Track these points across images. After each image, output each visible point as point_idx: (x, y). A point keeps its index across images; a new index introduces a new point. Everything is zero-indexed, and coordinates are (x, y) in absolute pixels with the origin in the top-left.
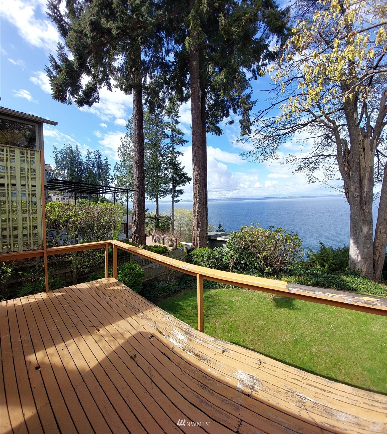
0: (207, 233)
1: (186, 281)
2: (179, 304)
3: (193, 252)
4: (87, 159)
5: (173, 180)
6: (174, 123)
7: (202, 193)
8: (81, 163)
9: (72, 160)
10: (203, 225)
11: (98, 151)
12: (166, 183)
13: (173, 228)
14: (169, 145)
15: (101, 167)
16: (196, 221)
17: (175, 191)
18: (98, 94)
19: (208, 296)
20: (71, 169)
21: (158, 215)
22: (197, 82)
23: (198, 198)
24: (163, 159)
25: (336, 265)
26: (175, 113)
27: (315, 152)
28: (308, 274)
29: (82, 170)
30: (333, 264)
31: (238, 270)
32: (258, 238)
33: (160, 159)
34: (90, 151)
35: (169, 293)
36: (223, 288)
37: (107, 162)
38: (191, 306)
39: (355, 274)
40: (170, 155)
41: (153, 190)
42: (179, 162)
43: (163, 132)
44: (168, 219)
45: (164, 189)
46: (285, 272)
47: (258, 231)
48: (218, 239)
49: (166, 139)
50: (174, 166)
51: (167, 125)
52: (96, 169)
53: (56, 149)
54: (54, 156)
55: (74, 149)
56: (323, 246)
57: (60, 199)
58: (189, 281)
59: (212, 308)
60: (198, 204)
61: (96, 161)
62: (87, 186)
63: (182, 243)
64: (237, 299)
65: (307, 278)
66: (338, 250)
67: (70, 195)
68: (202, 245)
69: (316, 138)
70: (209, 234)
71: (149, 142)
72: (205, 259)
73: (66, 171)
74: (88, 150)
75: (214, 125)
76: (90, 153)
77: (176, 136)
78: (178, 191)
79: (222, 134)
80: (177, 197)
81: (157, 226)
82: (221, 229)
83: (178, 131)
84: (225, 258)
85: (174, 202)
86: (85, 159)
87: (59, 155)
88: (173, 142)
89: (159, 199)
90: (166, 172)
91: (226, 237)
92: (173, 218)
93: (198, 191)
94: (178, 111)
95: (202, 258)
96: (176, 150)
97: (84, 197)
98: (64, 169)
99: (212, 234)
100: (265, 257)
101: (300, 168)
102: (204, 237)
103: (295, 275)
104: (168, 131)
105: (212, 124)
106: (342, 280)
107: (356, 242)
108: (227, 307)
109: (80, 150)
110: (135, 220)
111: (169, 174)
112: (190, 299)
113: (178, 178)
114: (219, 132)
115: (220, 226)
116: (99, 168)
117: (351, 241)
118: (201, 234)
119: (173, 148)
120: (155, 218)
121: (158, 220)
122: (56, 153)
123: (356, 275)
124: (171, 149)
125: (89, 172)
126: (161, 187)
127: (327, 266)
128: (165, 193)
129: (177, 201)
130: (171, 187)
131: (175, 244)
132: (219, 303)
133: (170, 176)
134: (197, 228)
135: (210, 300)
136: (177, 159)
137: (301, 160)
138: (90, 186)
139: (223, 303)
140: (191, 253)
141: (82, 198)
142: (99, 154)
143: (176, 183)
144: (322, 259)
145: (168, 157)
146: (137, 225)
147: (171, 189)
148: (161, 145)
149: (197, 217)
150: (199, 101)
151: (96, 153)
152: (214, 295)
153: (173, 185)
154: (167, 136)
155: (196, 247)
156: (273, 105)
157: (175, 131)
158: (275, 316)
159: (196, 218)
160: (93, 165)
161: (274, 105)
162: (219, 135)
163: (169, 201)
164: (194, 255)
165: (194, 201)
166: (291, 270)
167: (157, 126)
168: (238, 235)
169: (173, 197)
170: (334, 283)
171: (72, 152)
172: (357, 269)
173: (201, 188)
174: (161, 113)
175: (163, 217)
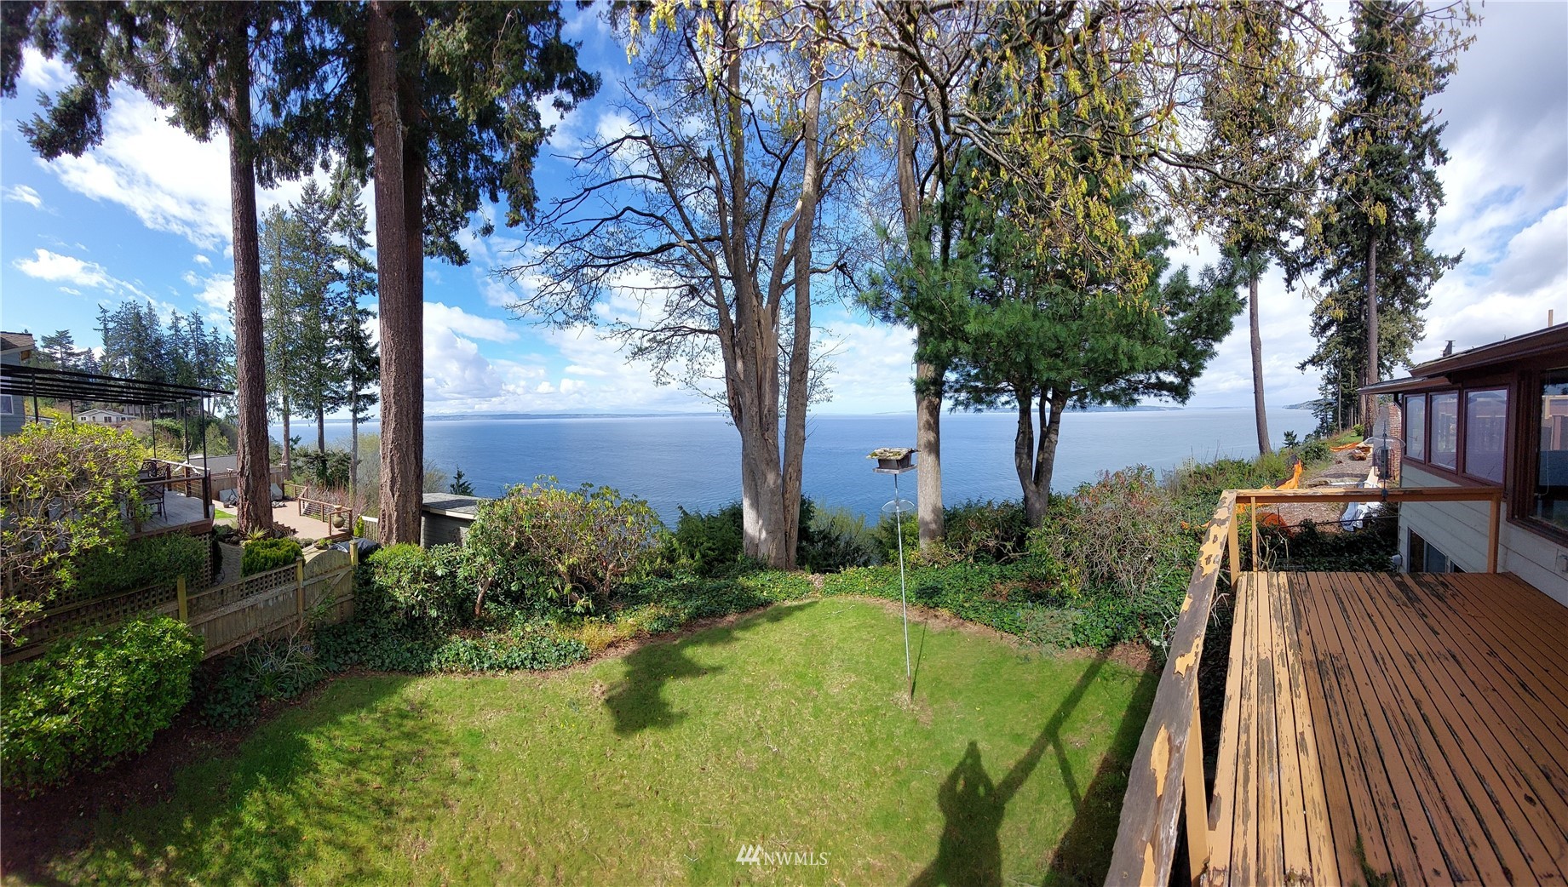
0: (421, 499)
1: (350, 643)
2: (303, 746)
3: (377, 556)
4: (173, 332)
5: (353, 371)
6: (355, 246)
7: (404, 396)
8: (159, 342)
9: (140, 335)
10: (407, 482)
11: (195, 316)
12: (339, 380)
13: (355, 480)
14: (345, 295)
15: (203, 349)
16: (388, 470)
17: (359, 398)
18: (99, 122)
19: (404, 706)
20: (137, 355)
21: (322, 451)
22: (392, 98)
23: (393, 410)
24: (331, 327)
25: (713, 550)
26: (358, 224)
27: (666, 322)
28: (673, 590)
29: (160, 356)
30: (710, 549)
31: (500, 603)
32: (555, 516)
33: (325, 327)
34: (179, 315)
35: (287, 695)
36: (452, 672)
37: (216, 338)
38: (341, 755)
39: (760, 566)
40: (346, 318)
41: (309, 395)
42: (367, 333)
43: (331, 267)
44: (344, 460)
45: (336, 392)
46: (624, 596)
47: (554, 498)
48: (449, 513)
49: (338, 283)
50: (356, 341)
51: (339, 252)
52: (191, 353)
53: (104, 311)
54: (102, 327)
55: (144, 310)
56: (684, 512)
57: (114, 419)
58: (358, 642)
59: (410, 770)
60: (393, 426)
61: (193, 337)
62: (171, 389)
63: (364, 518)
64: (493, 719)
65: (675, 602)
66: (711, 518)
67: (138, 412)
68: (407, 535)
69: (671, 290)
70: (428, 498)
71: (298, 290)
72: (405, 580)
73: (126, 360)
74: (174, 313)
75: (448, 238)
76: (177, 319)
77: (361, 275)
78: (365, 396)
79: (467, 262)
80: (362, 410)
81: (321, 473)
82: (461, 482)
83: (365, 263)
84: (461, 573)
85: (356, 420)
86: (167, 333)
87: (111, 325)
88: (353, 288)
89: (325, 416)
90: (339, 356)
91: (468, 508)
92: (355, 457)
93: (392, 391)
94: (365, 218)
95: (397, 573)
96: (360, 307)
97: (168, 415)
98: (124, 354)
99: (433, 500)
100: (572, 569)
101: (641, 351)
102: (407, 513)
103: (647, 599)
104: (342, 266)
105: (441, 236)
106: (743, 589)
107: (756, 504)
108: (457, 763)
109: (157, 312)
110: (243, 468)
111: (346, 360)
112: (345, 719)
113: (364, 369)
114: (458, 256)
115: (460, 476)
116: (199, 352)
117: (746, 504)
118: (401, 504)
119: (354, 303)
120: (317, 457)
121: (324, 462)
122: (105, 321)
123: (761, 569)
124: (349, 304)
125: (177, 359)
126: (329, 389)
127: (698, 556)
128: (337, 401)
129: (363, 420)
130: (350, 388)
131: (347, 521)
132: (434, 738)
133: (346, 365)
134: (392, 490)
135: (409, 724)
136: (363, 327)
137: (640, 333)
138: (179, 390)
139: (446, 742)
140: (371, 558)
141: (162, 416)
142: (199, 322)
143: (361, 379)
144: (689, 543)
145: (342, 321)
146: (247, 480)
147: (351, 393)
148: (327, 296)
149: (392, 460)
150: (396, 150)
151: (191, 319)
152: (422, 704)
153: (354, 384)
154: (339, 276)
155: (388, 539)
156: (586, 190)
157: (358, 265)
158: (622, 777)
159: (388, 460)
160: (186, 344)
161: (590, 190)
162: (460, 264)
163: (347, 421)
164: (379, 563)
165: (384, 417)
166: (635, 588)
167: (317, 255)
168: (501, 512)
169: (355, 411)
170: (731, 602)
171: (138, 317)
172: (760, 555)
173: (402, 382)
174: (325, 223)
175: (334, 455)
